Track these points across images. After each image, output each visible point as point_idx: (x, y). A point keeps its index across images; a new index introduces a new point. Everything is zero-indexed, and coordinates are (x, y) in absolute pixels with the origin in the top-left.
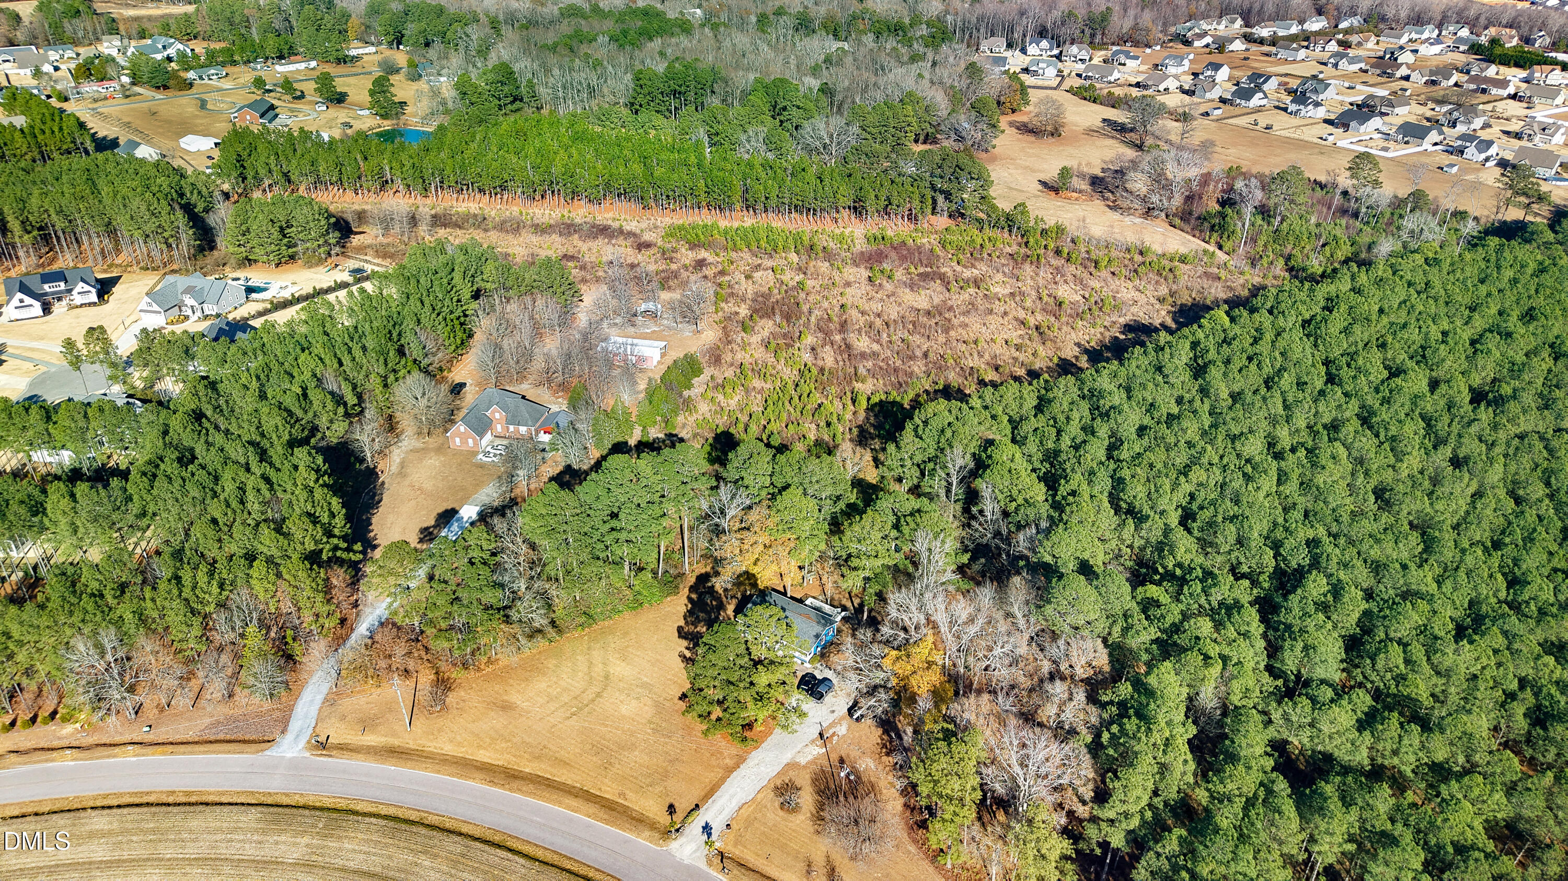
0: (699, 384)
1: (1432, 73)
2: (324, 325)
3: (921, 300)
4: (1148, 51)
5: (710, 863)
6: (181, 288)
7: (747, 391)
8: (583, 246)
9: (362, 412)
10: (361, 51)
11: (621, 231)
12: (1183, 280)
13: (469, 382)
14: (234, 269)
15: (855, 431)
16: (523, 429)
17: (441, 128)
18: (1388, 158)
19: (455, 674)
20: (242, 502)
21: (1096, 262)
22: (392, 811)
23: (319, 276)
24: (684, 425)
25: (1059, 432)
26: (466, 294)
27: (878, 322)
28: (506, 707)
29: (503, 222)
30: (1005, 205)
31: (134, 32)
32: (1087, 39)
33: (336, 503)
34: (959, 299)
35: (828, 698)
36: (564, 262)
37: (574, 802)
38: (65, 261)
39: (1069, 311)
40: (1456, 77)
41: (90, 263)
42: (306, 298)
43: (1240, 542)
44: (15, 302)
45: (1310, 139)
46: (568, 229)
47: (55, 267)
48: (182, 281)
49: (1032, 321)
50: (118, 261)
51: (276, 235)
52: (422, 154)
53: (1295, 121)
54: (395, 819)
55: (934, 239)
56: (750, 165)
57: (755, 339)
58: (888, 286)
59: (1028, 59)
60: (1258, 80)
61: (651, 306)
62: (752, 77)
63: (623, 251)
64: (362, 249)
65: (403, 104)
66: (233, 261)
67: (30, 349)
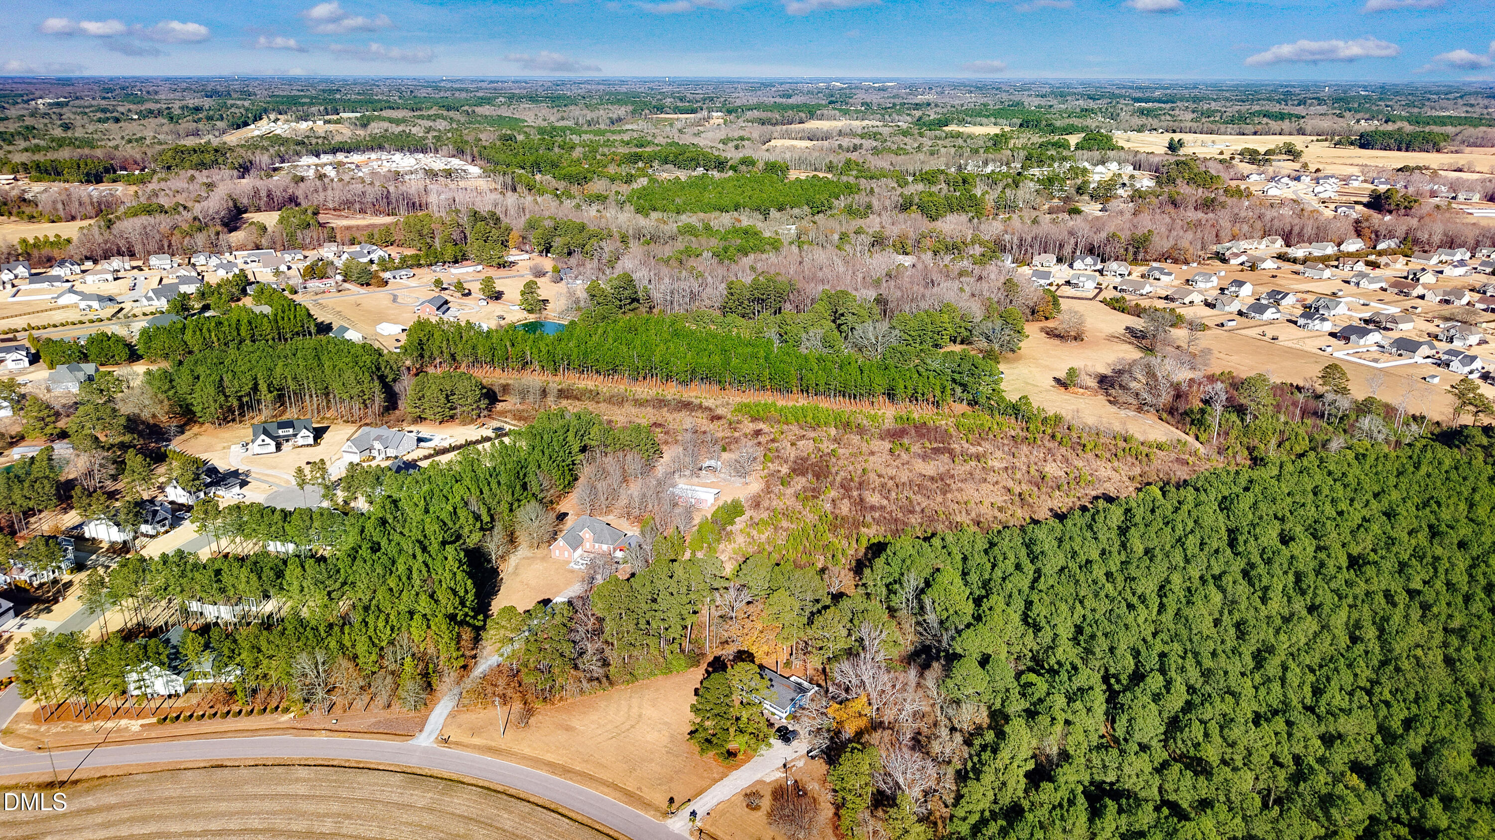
0: (740, 522)
1: (1446, 293)
2: (473, 464)
3: (930, 468)
4: (1184, 267)
5: (692, 834)
6: (372, 437)
7: (776, 529)
8: (670, 417)
9: (493, 527)
10: (517, 258)
11: (700, 406)
12: (1156, 463)
13: (571, 512)
14: (410, 424)
15: (854, 563)
16: (605, 547)
17: (572, 323)
18: (1377, 368)
19: (538, 705)
20: (409, 578)
21: (1084, 446)
22: (486, 784)
23: (469, 432)
24: (723, 551)
25: (994, 566)
26: (576, 448)
27: (891, 483)
28: (568, 729)
29: (611, 397)
30: (1012, 397)
31: (347, 240)
32: (1130, 256)
33: (469, 582)
34: (960, 469)
35: (795, 743)
36: (653, 428)
37: (606, 790)
38: (291, 413)
39: (1050, 484)
40: (1468, 297)
41: (308, 416)
42: (459, 447)
43: (1112, 650)
44: (259, 441)
45: (1309, 349)
46: (660, 403)
47: (284, 418)
48: (374, 431)
49: (1017, 490)
50: (328, 415)
51: (443, 400)
52: (556, 343)
53: (1301, 333)
54: (488, 789)
55: (951, 421)
56: (806, 359)
57: (790, 491)
58: (905, 456)
59: (1072, 272)
60: (1276, 297)
61: (712, 463)
62: (820, 288)
63: (702, 421)
64: (503, 413)
65: (545, 301)
66: (409, 418)
67: (267, 475)
